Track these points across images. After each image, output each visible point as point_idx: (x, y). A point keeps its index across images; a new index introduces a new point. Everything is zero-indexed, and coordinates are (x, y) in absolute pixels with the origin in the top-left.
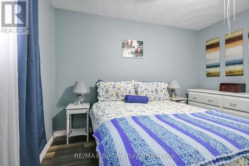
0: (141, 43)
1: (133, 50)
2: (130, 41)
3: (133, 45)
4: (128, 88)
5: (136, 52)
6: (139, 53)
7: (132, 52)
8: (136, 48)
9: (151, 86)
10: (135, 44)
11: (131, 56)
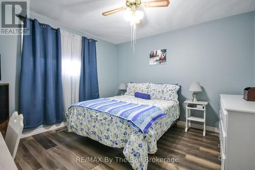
0: (164, 51)
1: (158, 58)
2: (155, 52)
3: (157, 54)
4: (142, 88)
5: (161, 59)
6: (163, 60)
7: (157, 61)
8: (160, 56)
9: (160, 87)
10: (160, 53)
11: (156, 63)
